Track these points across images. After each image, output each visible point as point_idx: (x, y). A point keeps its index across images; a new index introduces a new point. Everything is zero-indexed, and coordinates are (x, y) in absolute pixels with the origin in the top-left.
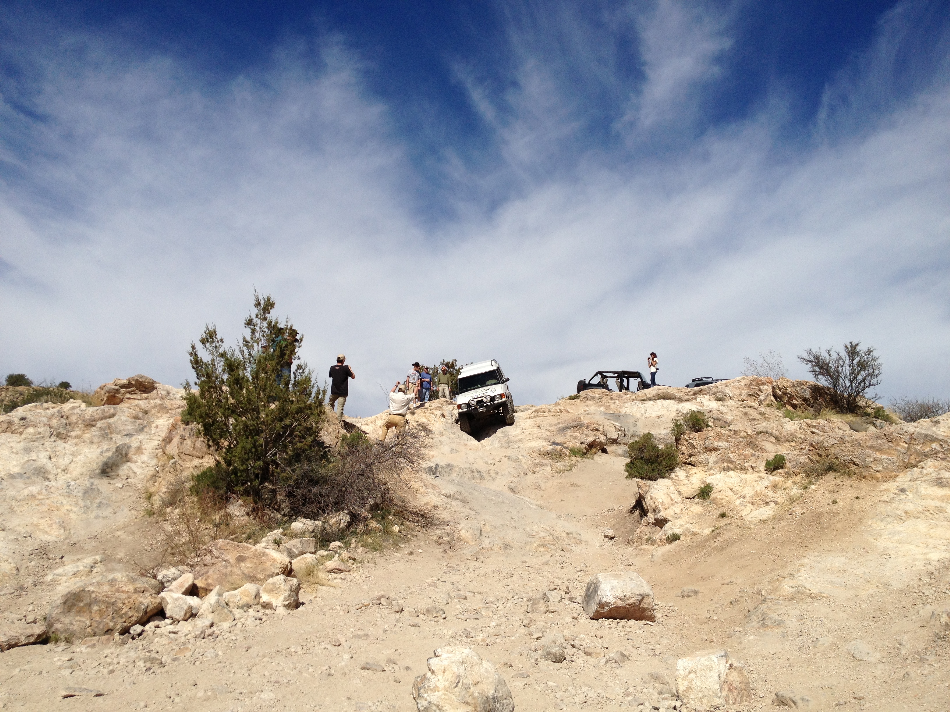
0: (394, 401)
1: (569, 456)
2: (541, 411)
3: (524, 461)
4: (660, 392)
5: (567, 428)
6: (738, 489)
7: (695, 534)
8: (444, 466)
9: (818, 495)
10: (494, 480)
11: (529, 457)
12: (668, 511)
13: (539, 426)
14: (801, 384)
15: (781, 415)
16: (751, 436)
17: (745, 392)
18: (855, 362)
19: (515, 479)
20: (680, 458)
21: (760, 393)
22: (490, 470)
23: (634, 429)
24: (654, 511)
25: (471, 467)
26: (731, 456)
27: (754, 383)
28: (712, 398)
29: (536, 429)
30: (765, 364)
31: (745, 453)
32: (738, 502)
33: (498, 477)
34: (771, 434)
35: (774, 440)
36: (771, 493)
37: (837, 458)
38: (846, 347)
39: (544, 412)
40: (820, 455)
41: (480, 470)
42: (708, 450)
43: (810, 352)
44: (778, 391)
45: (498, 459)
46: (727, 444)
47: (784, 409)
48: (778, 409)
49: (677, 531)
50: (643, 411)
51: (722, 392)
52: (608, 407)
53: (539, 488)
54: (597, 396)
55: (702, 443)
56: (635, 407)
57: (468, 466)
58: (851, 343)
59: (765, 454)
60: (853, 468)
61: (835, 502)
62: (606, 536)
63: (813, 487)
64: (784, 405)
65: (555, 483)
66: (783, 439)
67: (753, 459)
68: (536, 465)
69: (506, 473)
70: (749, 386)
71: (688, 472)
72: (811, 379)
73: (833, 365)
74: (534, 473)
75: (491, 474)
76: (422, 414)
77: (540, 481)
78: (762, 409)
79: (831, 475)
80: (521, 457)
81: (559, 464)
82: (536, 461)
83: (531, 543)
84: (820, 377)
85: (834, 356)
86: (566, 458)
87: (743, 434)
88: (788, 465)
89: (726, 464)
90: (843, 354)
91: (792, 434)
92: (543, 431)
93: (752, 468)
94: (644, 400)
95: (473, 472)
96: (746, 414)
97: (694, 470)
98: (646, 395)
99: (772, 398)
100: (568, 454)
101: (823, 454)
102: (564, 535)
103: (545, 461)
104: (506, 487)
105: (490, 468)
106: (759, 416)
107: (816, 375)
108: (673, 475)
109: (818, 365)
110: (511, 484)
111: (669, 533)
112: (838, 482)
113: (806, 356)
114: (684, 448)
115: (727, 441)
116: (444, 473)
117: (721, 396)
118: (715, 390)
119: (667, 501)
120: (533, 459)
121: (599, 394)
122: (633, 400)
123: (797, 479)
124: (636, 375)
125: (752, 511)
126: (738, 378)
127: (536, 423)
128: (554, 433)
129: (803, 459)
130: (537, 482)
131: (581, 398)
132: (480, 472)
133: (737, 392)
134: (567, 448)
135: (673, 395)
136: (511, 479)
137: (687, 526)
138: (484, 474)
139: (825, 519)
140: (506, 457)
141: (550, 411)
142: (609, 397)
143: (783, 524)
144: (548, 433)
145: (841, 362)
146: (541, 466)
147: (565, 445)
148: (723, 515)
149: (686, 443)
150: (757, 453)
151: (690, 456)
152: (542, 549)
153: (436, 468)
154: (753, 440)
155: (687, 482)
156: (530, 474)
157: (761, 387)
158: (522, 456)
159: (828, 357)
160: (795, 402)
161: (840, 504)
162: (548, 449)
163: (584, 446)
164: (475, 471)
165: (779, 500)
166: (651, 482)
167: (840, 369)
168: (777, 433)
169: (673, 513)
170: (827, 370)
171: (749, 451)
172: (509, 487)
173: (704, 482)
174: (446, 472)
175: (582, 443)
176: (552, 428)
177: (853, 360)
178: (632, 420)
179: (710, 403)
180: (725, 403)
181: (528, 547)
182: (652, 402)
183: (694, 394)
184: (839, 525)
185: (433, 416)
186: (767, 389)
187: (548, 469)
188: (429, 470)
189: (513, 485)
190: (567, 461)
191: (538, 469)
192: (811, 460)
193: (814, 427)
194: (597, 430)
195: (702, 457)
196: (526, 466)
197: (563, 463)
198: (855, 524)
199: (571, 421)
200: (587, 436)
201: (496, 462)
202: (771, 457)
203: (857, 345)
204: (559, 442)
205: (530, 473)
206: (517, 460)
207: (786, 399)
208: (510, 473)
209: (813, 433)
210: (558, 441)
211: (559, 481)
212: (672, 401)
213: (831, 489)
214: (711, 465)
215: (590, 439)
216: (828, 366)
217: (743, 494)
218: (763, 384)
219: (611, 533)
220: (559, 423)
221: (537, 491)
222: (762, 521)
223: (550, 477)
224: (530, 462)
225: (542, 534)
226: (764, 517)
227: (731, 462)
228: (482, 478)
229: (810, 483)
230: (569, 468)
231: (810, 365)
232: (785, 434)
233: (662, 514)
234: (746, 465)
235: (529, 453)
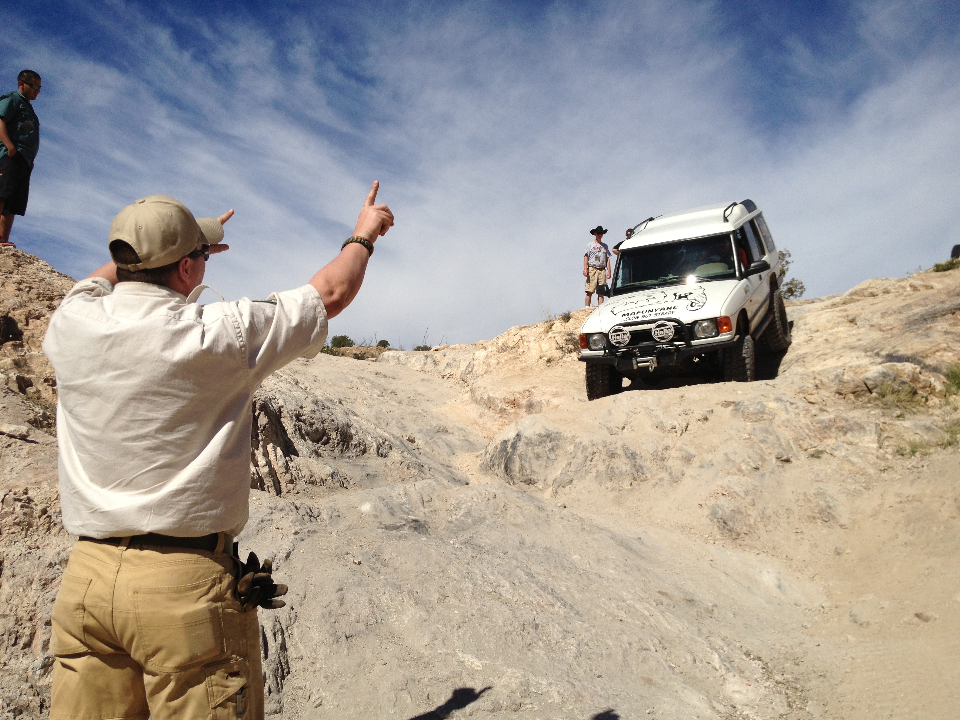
1: (945, 395)
2: (866, 293)
3: (783, 416)
8: (534, 438)
10: (675, 480)
11: (802, 404)
13: (852, 321)
22: (667, 448)
25: (610, 439)
29: (843, 330)
33: (690, 471)
41: (633, 449)
45: (698, 413)
53: (826, 515)
57: (602, 436)
65: (890, 500)
69: (718, 457)
74: (817, 455)
75: (669, 463)
80: (772, 405)
81: (907, 424)
82: (824, 417)
86: (934, 401)
92: (862, 330)
95: (613, 455)
100: (939, 387)
103: (856, 415)
104: (706, 512)
105: (668, 441)
110: (722, 501)
116: (534, 461)
120: (814, 410)
127: (844, 314)
128: (895, 331)
130: (820, 494)
132: (633, 456)
134: (935, 370)
138: (648, 464)
140: (727, 404)
144: (876, 335)
146: (844, 430)
147: (929, 361)
153: (514, 446)
158: (778, 400)
162: (869, 375)
164: (620, 452)
172: (714, 514)
174: (538, 456)
176: (891, 320)
187: (868, 441)
190: (937, 412)
191: (831, 442)
196: (786, 434)
197: (924, 420)
199: (943, 297)
201: (693, 422)
204: (909, 353)
205: (803, 456)
208: (728, 460)
210: (904, 351)
220: (909, 306)
221: (819, 530)
224: (804, 421)
228: (638, 473)
235: (802, 391)
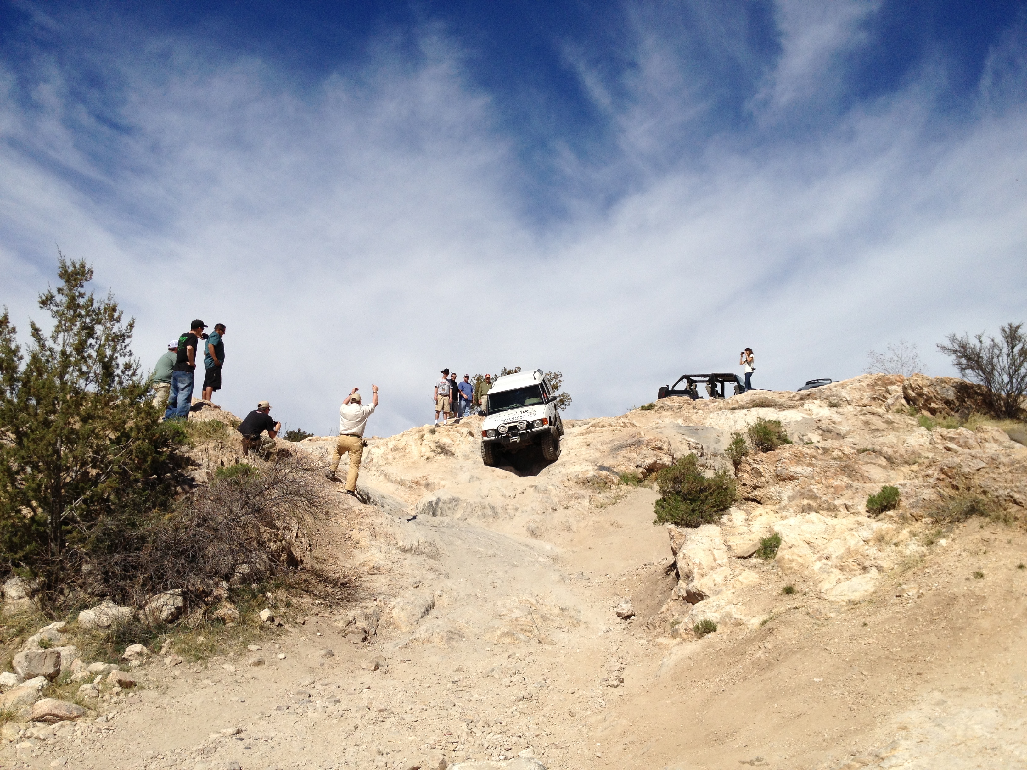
0: (344, 416)
1: (617, 485)
2: (600, 425)
3: (554, 492)
4: (755, 397)
5: (621, 447)
6: (819, 542)
7: (738, 624)
8: (447, 500)
9: (949, 561)
10: (511, 518)
11: (562, 487)
12: (705, 580)
13: (588, 445)
14: (943, 381)
15: (914, 423)
16: (848, 456)
17: (867, 394)
18: (1016, 350)
19: (537, 518)
20: (741, 492)
21: (887, 395)
22: (507, 505)
23: (716, 446)
24: (688, 577)
25: (482, 501)
26: (814, 488)
27: (879, 383)
28: (824, 404)
29: (584, 449)
30: (896, 358)
31: (837, 483)
32: (817, 566)
33: (517, 514)
34: (880, 453)
35: (883, 462)
36: (872, 551)
37: (985, 493)
38: (1003, 330)
39: (603, 426)
40: (956, 488)
41: (493, 505)
42: (781, 478)
43: (953, 339)
44: (910, 392)
45: (520, 490)
46: (809, 469)
47: (918, 415)
48: (912, 415)
49: (712, 616)
50: (733, 422)
51: (837, 396)
52: (687, 419)
53: (569, 529)
54: (676, 405)
55: (772, 468)
56: (723, 417)
57: (479, 499)
58: (1010, 325)
59: (869, 485)
60: (1013, 509)
61: (979, 575)
62: (619, 615)
63: (943, 542)
64: (918, 411)
65: (591, 523)
66: (900, 460)
67: (849, 492)
68: (571, 497)
69: (529, 508)
70: (872, 386)
71: (748, 513)
72: (955, 375)
73: (985, 356)
74: (567, 508)
75: (509, 511)
76: (445, 433)
77: (571, 520)
78: (890, 416)
79: (974, 522)
80: (550, 487)
81: (600, 496)
82: (570, 492)
84: (968, 371)
85: (987, 343)
86: (613, 487)
87: (836, 453)
88: (904, 503)
89: (805, 502)
90: (1000, 339)
91: (914, 452)
92: (592, 451)
93: (847, 507)
94: (734, 409)
95: (484, 508)
96: (867, 423)
97: (760, 509)
98: (737, 402)
99: (903, 401)
100: (616, 481)
101: (961, 486)
102: (557, 611)
103: (583, 492)
104: (525, 528)
105: (508, 502)
106: (885, 426)
107: (962, 369)
108: (725, 518)
109: (964, 356)
110: (531, 524)
111: (700, 619)
112: (986, 534)
113: (947, 344)
114: (746, 475)
115: (810, 465)
116: (447, 510)
117: (836, 401)
118: (827, 393)
119: (706, 561)
120: (567, 489)
121: (679, 403)
122: (721, 409)
123: (917, 526)
124: (732, 378)
125: (839, 581)
126: (858, 377)
127: (585, 440)
128: (606, 453)
129: (928, 494)
130: (567, 521)
131: (656, 408)
132: (493, 508)
133: (857, 395)
135: (773, 401)
136: (532, 517)
137: (727, 609)
138: (499, 511)
139: (959, 608)
140: (532, 486)
141: (610, 425)
142: (691, 406)
143: (885, 614)
144: (598, 454)
145: (996, 351)
146: (577, 498)
147: (615, 470)
148: (789, 591)
149: (748, 468)
150: (856, 484)
151: (755, 488)
152: (507, 640)
153: (437, 504)
154: (851, 463)
155: (745, 529)
156: (561, 510)
157: (889, 387)
158: (553, 485)
159: (978, 345)
160: (933, 405)
161: (989, 579)
162: (588, 475)
163: (640, 470)
164: (487, 506)
165: (886, 564)
166: (689, 530)
167: (995, 360)
168: (890, 451)
169: (711, 584)
170: (977, 362)
171: (842, 480)
172: (528, 529)
173: (770, 530)
174: (449, 508)
175: (637, 467)
176: (605, 447)
177: (1013, 348)
178: (714, 435)
179: (820, 410)
180: (841, 410)
181: (487, 636)
182: (745, 411)
183: (801, 399)
184: (985, 623)
185: (458, 434)
186: (897, 390)
187: (586, 502)
188: (428, 506)
189: (533, 525)
190: (614, 491)
191: (572, 503)
192: (942, 496)
193: (952, 439)
194: (660, 449)
195: (773, 490)
196: (556, 499)
197: (607, 494)
198: (1017, 622)
199: (627, 438)
200: (645, 456)
201: (518, 494)
202: (877, 490)
203: (1018, 327)
204: (608, 465)
205: (562, 508)
206: (545, 491)
207: (921, 402)
208: (533, 509)
209: (949, 449)
210: (606, 464)
211: (597, 519)
212: (771, 409)
213: (971, 547)
214: (785, 501)
215: (649, 461)
216: (979, 357)
217: (826, 553)
218: (892, 383)
219: (626, 609)
220: (613, 441)
221: (566, 533)
222: (853, 604)
223: (586, 513)
224: (563, 494)
225: (517, 613)
226: (856, 596)
227: (814, 497)
228: (496, 515)
229: (939, 534)
230: (614, 501)
231: (953, 357)
232: (902, 451)
233: (697, 584)
234: (837, 502)
235: (562, 481)
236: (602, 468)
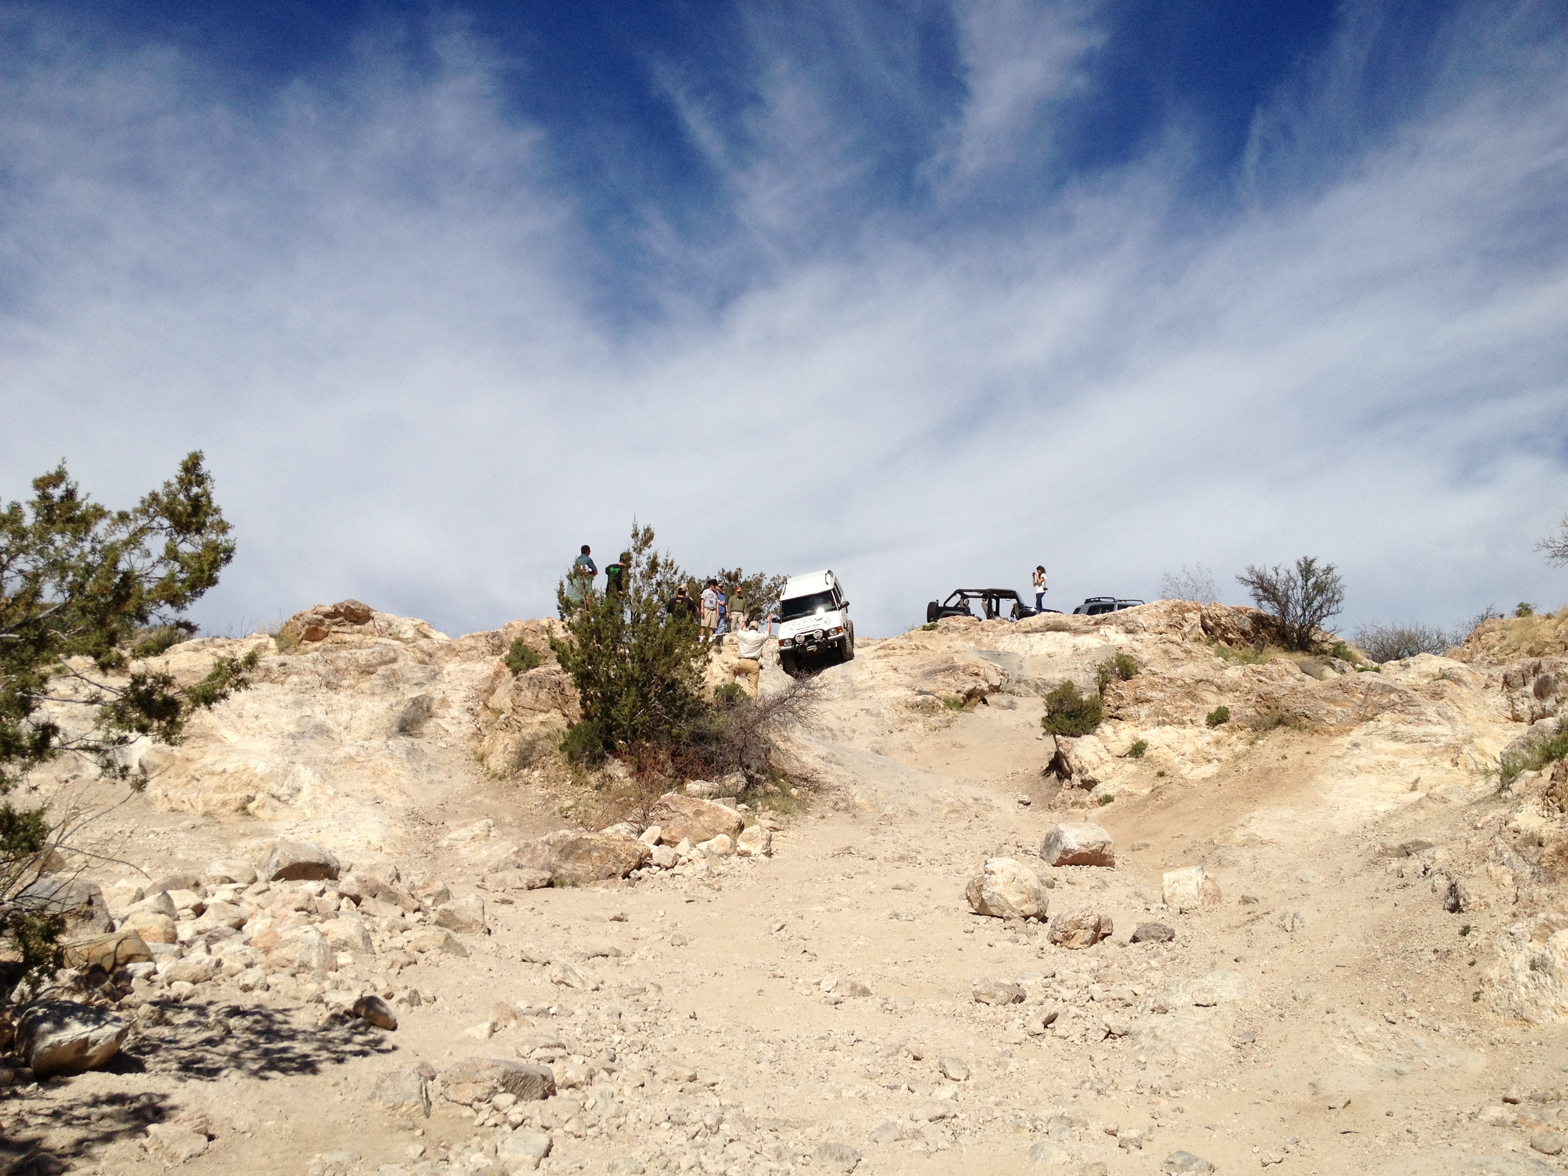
0: (745, 641)
1: (944, 709)
2: (891, 647)
3: (887, 715)
4: (1050, 621)
5: (935, 672)
6: (1175, 745)
7: (1131, 795)
9: (1267, 751)
10: (850, 740)
11: (894, 711)
12: (1097, 771)
13: (895, 669)
14: (1239, 611)
15: (1211, 653)
16: (1189, 685)
17: (1164, 621)
18: (1310, 583)
19: (880, 739)
20: (1105, 711)
21: (1184, 623)
22: (845, 727)
23: (1020, 672)
24: (1080, 771)
26: (1167, 708)
27: (1176, 609)
28: (1121, 629)
29: (891, 673)
30: (1190, 582)
31: (1183, 704)
32: (1177, 760)
33: (856, 736)
34: (1212, 683)
35: (1215, 689)
36: (1213, 750)
37: (1287, 710)
38: (1299, 564)
39: (894, 649)
40: (1269, 707)
41: (832, 727)
42: (1138, 701)
43: (1252, 571)
44: (1208, 621)
45: (853, 713)
46: (1162, 694)
47: (1215, 645)
48: (1209, 644)
49: (1110, 792)
50: (1028, 647)
51: (1133, 621)
52: (978, 642)
53: (910, 749)
54: (962, 625)
55: (1132, 693)
56: (1017, 641)
58: (1305, 558)
59: (1206, 706)
60: (1305, 721)
61: (1285, 757)
62: (1021, 802)
63: (1260, 742)
64: (1215, 640)
65: (931, 744)
66: (1226, 689)
67: (1192, 711)
68: (904, 721)
69: (867, 731)
70: (1169, 613)
71: (1115, 728)
72: (1252, 606)
73: (1281, 587)
74: (901, 730)
75: (847, 733)
77: (911, 741)
78: (1188, 645)
79: (1280, 729)
80: (883, 711)
81: (933, 719)
82: (903, 716)
83: (940, 810)
84: (1264, 603)
85: (1283, 576)
86: (940, 711)
87: (1179, 682)
88: (1232, 718)
89: (1160, 718)
90: (1295, 572)
91: (1236, 683)
92: (902, 676)
93: (1192, 721)
94: (1028, 632)
96: (1166, 652)
97: (1122, 724)
98: (1030, 625)
99: (1201, 630)
100: (941, 706)
101: (1273, 706)
102: (971, 801)
103: (914, 715)
104: (869, 749)
105: (844, 724)
106: (1184, 655)
107: (1259, 600)
108: (1098, 731)
109: (1262, 587)
110: (874, 744)
111: (1102, 794)
112: (1288, 736)
113: (1246, 576)
114: (1110, 699)
115: (1162, 691)
117: (1132, 627)
118: (1124, 618)
119: (1095, 760)
120: (899, 713)
121: (962, 623)
122: (1013, 632)
123: (1243, 734)
124: (1010, 594)
125: (1192, 769)
126: (1155, 603)
127: (888, 664)
128: (919, 678)
129: (1250, 712)
130: (907, 742)
131: (940, 629)
132: (831, 730)
133: (1154, 622)
134: (940, 698)
135: (1067, 624)
136: (873, 738)
137: (1122, 786)
138: (838, 733)
139: (1274, 774)
140: (862, 710)
141: (902, 647)
142: (979, 628)
143: (1229, 781)
144: (909, 679)
145: (1292, 584)
146: (910, 721)
147: (937, 695)
148: (1161, 774)
149: (1112, 693)
150: (1197, 705)
151: (1118, 708)
152: (953, 816)
154: (1192, 689)
155: (1115, 738)
156: (896, 732)
157: (1186, 615)
158: (885, 708)
159: (1275, 577)
160: (1230, 635)
161: (1290, 759)
162: (916, 700)
163: (961, 695)
165: (1223, 757)
166: (1074, 739)
167: (1290, 592)
168: (1219, 682)
169: (1103, 774)
170: (1274, 594)
171: (1187, 703)
172: (872, 749)
173: (1135, 739)
175: (958, 692)
176: (915, 672)
177: (1307, 581)
178: (1016, 661)
179: (1117, 636)
180: (1138, 637)
181: (936, 814)
182: (1039, 635)
183: (1096, 624)
184: (1288, 781)
186: (1194, 618)
187: (920, 725)
189: (877, 746)
190: (942, 716)
191: (906, 725)
192: (1259, 713)
193: (1260, 673)
194: (977, 674)
195: (1132, 710)
197: (938, 718)
198: (1305, 780)
199: (940, 663)
200: (965, 682)
201: (852, 716)
202: (1213, 709)
203: (1313, 561)
204: (928, 690)
206: (879, 715)
207: (1219, 632)
208: (871, 731)
209: (1260, 681)
210: (925, 689)
211: (936, 741)
212: (1066, 634)
213: (1280, 744)
214: (1143, 718)
215: (969, 687)
216: (1275, 588)
217: (1182, 751)
218: (1189, 611)
219: (1026, 798)
220: (923, 665)
221: (908, 754)
222: (1206, 780)
223: (923, 735)
224: (896, 717)
225: (949, 800)
226: (1207, 775)
227: (1167, 715)
228: (834, 737)
229: (1257, 738)
230: (946, 724)
231: (1251, 587)
232: (1228, 682)
233: (1091, 775)
234: (1185, 718)
235: (893, 705)
236: (921, 693)
